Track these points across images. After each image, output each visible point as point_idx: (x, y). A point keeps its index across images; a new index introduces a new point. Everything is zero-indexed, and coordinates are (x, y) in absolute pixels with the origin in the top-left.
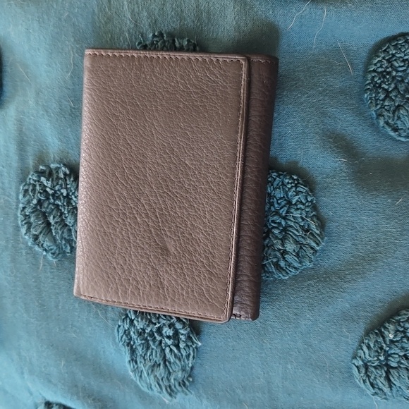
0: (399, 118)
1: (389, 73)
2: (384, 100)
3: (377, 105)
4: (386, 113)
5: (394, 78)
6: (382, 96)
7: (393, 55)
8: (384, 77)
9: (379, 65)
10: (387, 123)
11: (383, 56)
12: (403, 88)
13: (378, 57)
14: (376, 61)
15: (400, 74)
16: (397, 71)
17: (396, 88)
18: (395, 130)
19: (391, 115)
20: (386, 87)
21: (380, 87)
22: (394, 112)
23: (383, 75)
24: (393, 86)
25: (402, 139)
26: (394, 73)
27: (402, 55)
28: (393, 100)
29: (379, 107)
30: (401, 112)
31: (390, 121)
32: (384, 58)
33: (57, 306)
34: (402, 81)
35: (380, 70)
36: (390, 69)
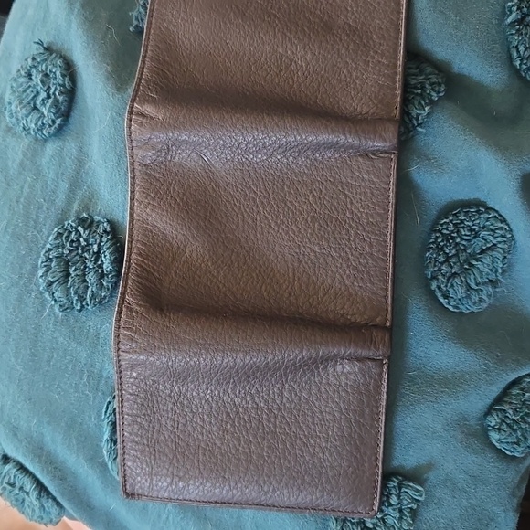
0: (452, 286)
1: (453, 238)
2: (442, 263)
3: (435, 266)
4: (440, 277)
5: (457, 244)
6: (442, 259)
7: (462, 221)
8: (448, 241)
9: (445, 227)
10: (439, 287)
11: (451, 218)
12: (464, 258)
13: (447, 218)
14: (443, 222)
15: (464, 243)
16: (462, 239)
17: (456, 255)
18: (446, 297)
19: (445, 281)
20: (447, 251)
21: (441, 249)
22: (448, 279)
23: (447, 238)
24: (454, 252)
25: (451, 308)
26: (458, 240)
27: (471, 224)
28: (452, 267)
29: (436, 269)
30: (456, 280)
31: (442, 286)
32: (451, 221)
34: (465, 250)
35: (445, 232)
36: (455, 235)
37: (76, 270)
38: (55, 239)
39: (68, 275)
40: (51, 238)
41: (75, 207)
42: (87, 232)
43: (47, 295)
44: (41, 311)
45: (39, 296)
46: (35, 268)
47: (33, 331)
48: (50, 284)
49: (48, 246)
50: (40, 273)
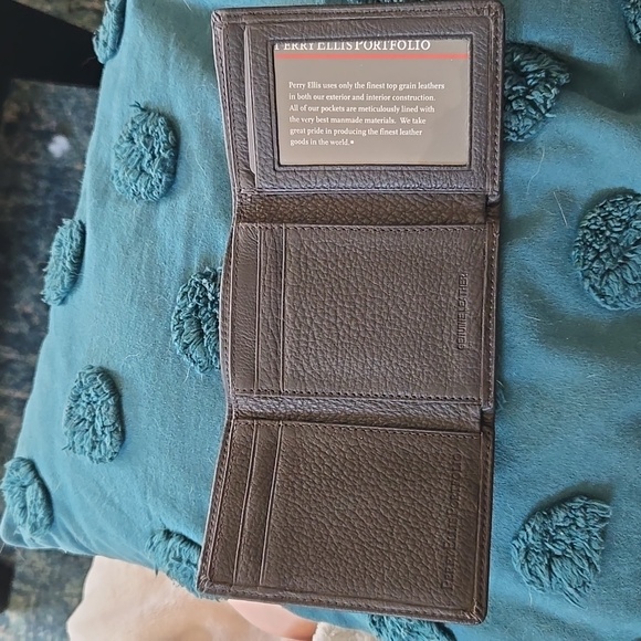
0: (607, 283)
1: (603, 232)
2: (593, 261)
3: (584, 265)
4: (592, 276)
5: (608, 238)
6: (591, 257)
7: (610, 213)
8: (597, 236)
9: (593, 221)
10: (593, 287)
11: (598, 211)
12: (617, 251)
13: (594, 212)
14: (590, 217)
15: (615, 235)
16: (612, 232)
17: (608, 250)
18: (602, 296)
19: (599, 279)
20: (597, 247)
21: (591, 246)
22: (602, 277)
23: (595, 233)
24: (605, 247)
25: (608, 307)
26: (608, 233)
27: (620, 214)
28: (603, 263)
29: (586, 267)
30: (611, 277)
31: (596, 285)
32: (599, 215)
33: (196, 426)
34: (617, 244)
35: (593, 227)
36: (604, 228)
37: (208, 328)
38: (182, 298)
39: (202, 334)
40: (178, 298)
41: (196, 264)
42: (212, 286)
43: (185, 358)
44: (180, 376)
45: (177, 360)
46: (168, 333)
47: (176, 397)
48: (186, 346)
49: (177, 308)
50: (174, 336)
